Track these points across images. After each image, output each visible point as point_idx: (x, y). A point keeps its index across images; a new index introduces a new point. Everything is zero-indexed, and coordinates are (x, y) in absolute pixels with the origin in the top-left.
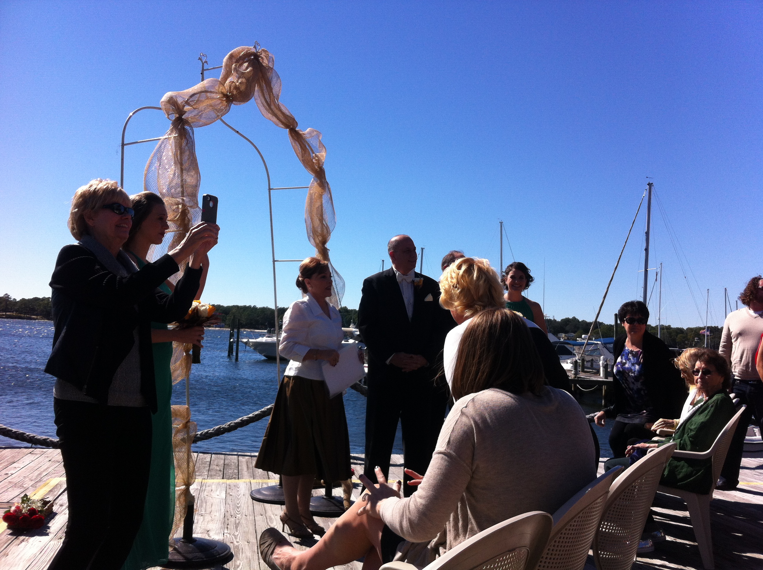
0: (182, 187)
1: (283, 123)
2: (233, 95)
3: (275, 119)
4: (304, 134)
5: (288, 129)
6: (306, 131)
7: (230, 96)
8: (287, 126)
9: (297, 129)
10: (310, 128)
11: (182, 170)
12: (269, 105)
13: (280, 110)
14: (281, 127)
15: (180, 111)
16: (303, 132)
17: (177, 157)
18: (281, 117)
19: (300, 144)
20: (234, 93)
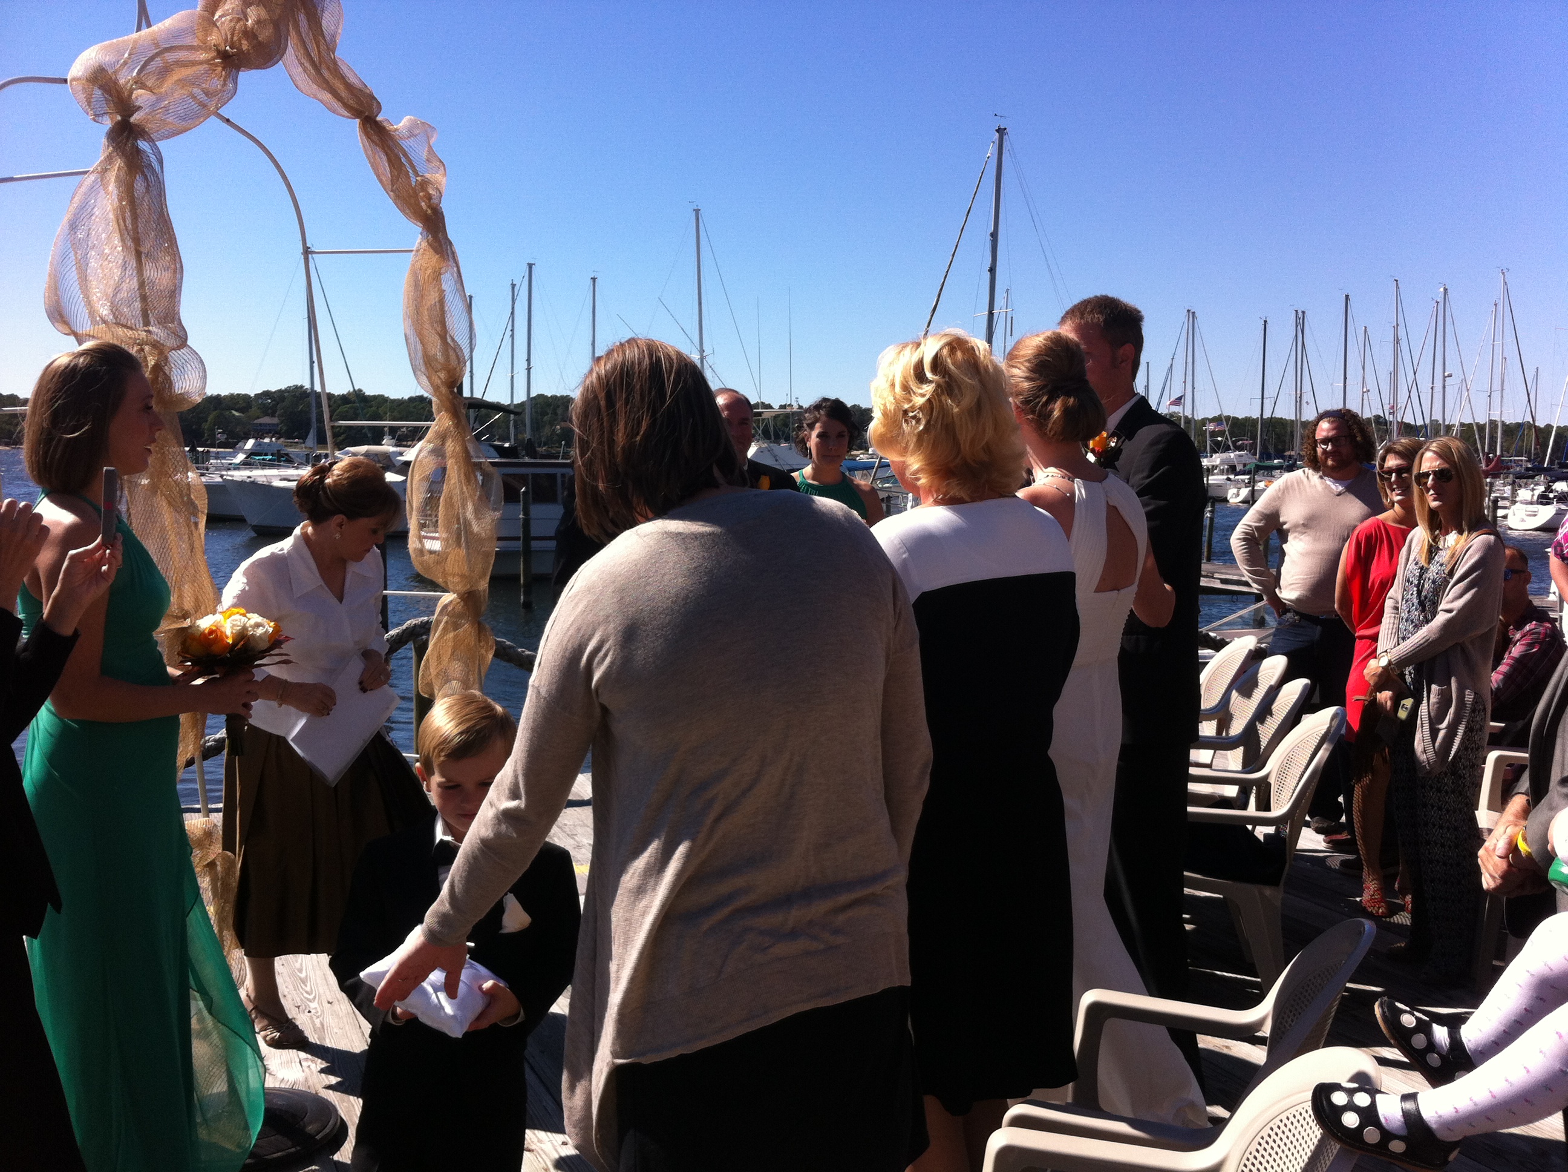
0: (144, 298)
1: (346, 106)
2: (240, 51)
3: (327, 97)
4: (396, 130)
5: (358, 121)
6: (400, 123)
7: (234, 55)
8: (356, 113)
9: (379, 118)
10: (408, 117)
11: (138, 255)
12: (317, 69)
13: (343, 79)
14: (343, 116)
15: (123, 105)
16: (395, 127)
17: (124, 221)
18: (344, 93)
19: (387, 154)
20: (245, 47)
